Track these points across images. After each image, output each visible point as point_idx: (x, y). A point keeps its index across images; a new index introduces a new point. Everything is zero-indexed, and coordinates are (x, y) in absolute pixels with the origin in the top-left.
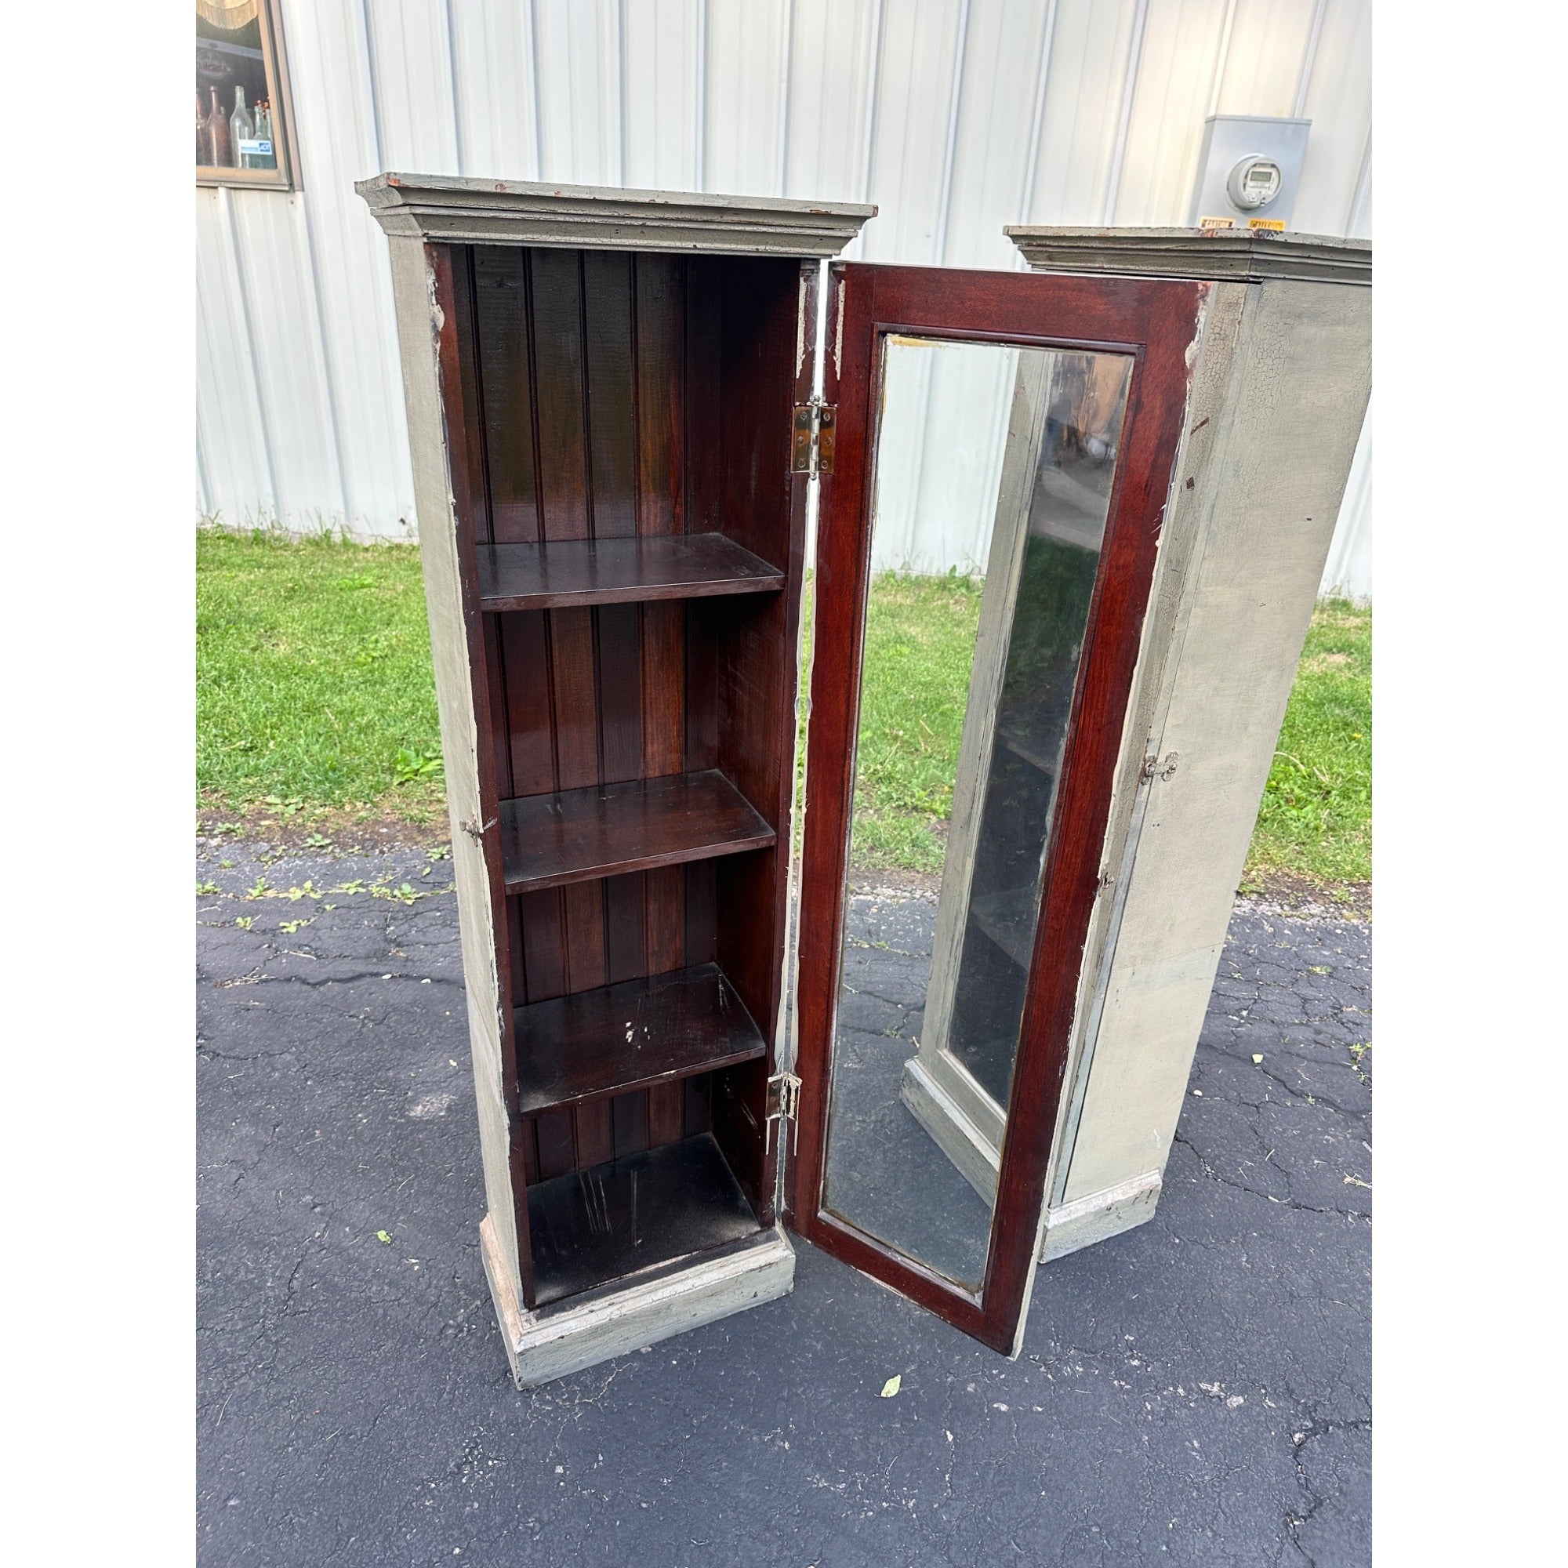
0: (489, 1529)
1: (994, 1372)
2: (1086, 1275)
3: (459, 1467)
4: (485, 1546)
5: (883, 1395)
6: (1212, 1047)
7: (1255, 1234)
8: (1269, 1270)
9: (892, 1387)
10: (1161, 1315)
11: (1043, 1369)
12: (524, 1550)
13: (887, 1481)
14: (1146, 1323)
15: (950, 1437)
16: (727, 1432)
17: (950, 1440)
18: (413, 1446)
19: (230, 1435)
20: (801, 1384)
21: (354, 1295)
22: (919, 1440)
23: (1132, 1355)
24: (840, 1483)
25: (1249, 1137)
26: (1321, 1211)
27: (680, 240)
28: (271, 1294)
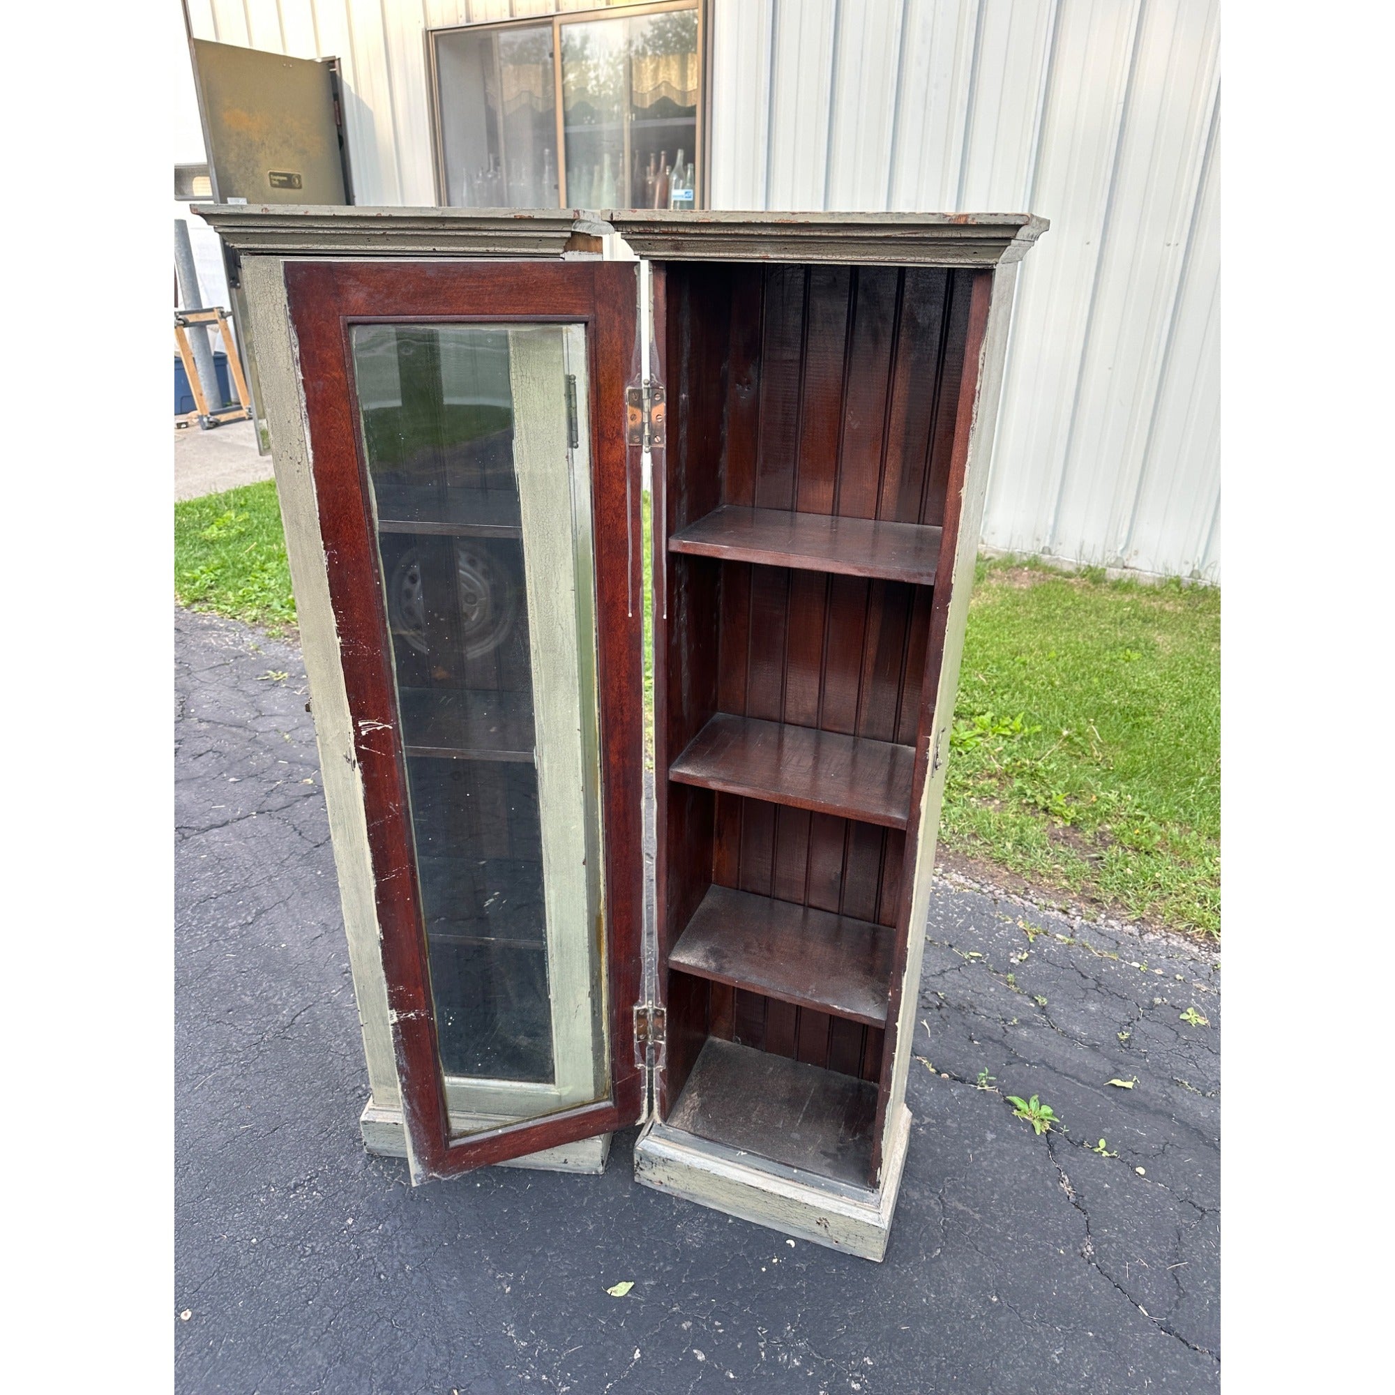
0: (281, 1236)
1: (717, 1323)
2: (871, 1284)
3: (296, 1186)
4: (272, 1246)
5: (609, 1291)
6: (1200, 1133)
7: (1091, 1334)
8: (1077, 1375)
9: (621, 1289)
10: (917, 1358)
11: (762, 1344)
12: (290, 1263)
13: (560, 1360)
14: (897, 1357)
15: (637, 1355)
16: (475, 1255)
17: (636, 1357)
18: (282, 1157)
19: (196, 1098)
20: (555, 1249)
21: (324, 1041)
22: (610, 1343)
23: (859, 1378)
24: (524, 1340)
25: (1166, 1238)
26: (1196, 1349)
27: (421, 245)
28: (281, 1018)
